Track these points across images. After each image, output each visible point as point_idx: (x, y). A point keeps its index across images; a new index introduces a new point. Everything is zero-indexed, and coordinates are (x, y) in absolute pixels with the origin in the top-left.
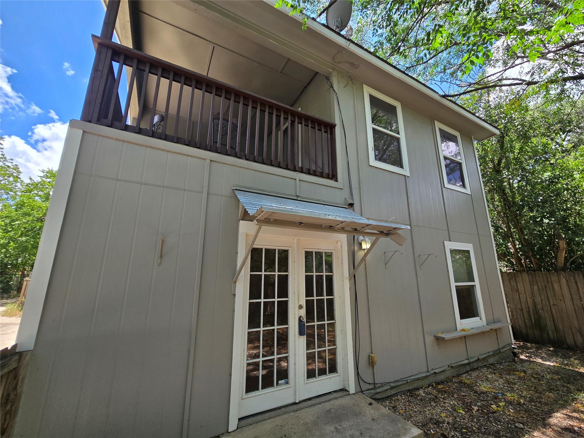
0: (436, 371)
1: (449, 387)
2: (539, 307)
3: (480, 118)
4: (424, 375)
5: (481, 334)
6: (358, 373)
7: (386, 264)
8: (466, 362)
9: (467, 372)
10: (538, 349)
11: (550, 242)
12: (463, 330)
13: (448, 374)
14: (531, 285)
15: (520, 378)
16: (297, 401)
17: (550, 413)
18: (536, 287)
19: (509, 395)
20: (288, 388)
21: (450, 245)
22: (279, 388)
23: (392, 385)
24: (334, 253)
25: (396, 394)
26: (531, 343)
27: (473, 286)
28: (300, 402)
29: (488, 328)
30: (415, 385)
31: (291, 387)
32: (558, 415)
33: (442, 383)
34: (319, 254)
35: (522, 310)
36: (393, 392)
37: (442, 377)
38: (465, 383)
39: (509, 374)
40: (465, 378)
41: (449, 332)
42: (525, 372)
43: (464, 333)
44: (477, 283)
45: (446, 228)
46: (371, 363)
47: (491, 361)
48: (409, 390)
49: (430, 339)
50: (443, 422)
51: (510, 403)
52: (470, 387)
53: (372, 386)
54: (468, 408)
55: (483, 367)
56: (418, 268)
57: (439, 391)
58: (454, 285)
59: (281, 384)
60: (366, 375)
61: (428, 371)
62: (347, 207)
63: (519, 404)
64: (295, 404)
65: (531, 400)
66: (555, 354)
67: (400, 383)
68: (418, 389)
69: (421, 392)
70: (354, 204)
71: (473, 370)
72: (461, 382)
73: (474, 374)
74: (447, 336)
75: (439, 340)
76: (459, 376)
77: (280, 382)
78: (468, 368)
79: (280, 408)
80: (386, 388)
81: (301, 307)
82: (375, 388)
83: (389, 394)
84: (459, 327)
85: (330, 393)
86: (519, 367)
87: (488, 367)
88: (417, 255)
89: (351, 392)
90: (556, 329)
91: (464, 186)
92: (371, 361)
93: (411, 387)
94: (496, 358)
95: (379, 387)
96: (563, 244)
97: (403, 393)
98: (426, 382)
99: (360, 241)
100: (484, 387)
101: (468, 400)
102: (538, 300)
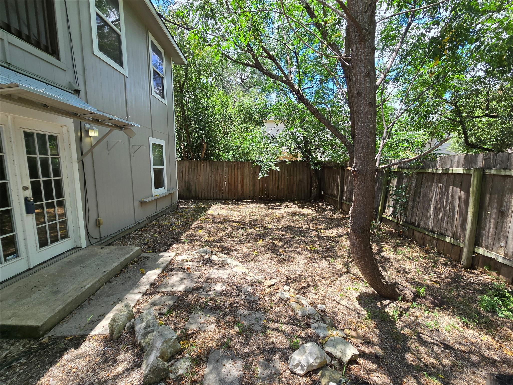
0: (140, 222)
1: (148, 228)
2: (190, 180)
3: (175, 42)
4: (133, 225)
5: (165, 197)
6: (88, 233)
7: (108, 151)
8: (156, 213)
9: (155, 219)
10: (187, 202)
11: (201, 144)
12: (156, 196)
13: (146, 222)
14: (189, 168)
15: (180, 215)
16: (32, 267)
17: (191, 225)
18: (191, 169)
19: (176, 223)
20: (20, 260)
21: (153, 140)
22: (8, 263)
23: (113, 236)
24: (59, 137)
25: (115, 241)
26: (184, 199)
27: (163, 169)
28: (35, 267)
29: (168, 193)
30: (127, 233)
31: (23, 258)
32: (195, 224)
33: (143, 227)
34: (41, 137)
35: (182, 182)
36: (113, 240)
37: (143, 225)
38: (155, 224)
39: (176, 215)
40: (155, 222)
41: (148, 197)
42: (182, 212)
43: (156, 197)
44: (165, 167)
45: (151, 128)
46: (98, 224)
47: (167, 211)
48: (123, 237)
49: (137, 203)
50: (148, 242)
51: (177, 225)
52: (158, 225)
53: (99, 240)
54: (159, 233)
55: (163, 215)
56: (132, 155)
57: (142, 231)
58: (153, 167)
59: (9, 260)
60: (94, 233)
61: (135, 223)
62: (73, 92)
63: (181, 225)
64: (29, 270)
65: (185, 222)
66: (194, 202)
67: (118, 234)
68: (129, 234)
69: (132, 235)
70: (80, 91)
71: (159, 217)
72: (154, 224)
73: (159, 219)
74: (148, 200)
75: (142, 203)
76: (151, 222)
77: (7, 258)
78: (156, 217)
79: (12, 278)
80: (108, 239)
81: (25, 188)
82: (101, 240)
83: (110, 242)
84: (154, 194)
85: (63, 253)
86: (180, 211)
87: (166, 214)
88: (131, 146)
89: (83, 247)
90: (196, 191)
91: (163, 97)
92: (98, 223)
93: (125, 234)
94: (170, 209)
95: (104, 239)
96: (205, 146)
97: (120, 239)
98: (134, 229)
99: (87, 129)
100: (165, 223)
101: (158, 230)
102: (190, 176)
